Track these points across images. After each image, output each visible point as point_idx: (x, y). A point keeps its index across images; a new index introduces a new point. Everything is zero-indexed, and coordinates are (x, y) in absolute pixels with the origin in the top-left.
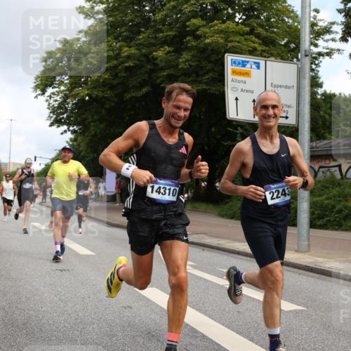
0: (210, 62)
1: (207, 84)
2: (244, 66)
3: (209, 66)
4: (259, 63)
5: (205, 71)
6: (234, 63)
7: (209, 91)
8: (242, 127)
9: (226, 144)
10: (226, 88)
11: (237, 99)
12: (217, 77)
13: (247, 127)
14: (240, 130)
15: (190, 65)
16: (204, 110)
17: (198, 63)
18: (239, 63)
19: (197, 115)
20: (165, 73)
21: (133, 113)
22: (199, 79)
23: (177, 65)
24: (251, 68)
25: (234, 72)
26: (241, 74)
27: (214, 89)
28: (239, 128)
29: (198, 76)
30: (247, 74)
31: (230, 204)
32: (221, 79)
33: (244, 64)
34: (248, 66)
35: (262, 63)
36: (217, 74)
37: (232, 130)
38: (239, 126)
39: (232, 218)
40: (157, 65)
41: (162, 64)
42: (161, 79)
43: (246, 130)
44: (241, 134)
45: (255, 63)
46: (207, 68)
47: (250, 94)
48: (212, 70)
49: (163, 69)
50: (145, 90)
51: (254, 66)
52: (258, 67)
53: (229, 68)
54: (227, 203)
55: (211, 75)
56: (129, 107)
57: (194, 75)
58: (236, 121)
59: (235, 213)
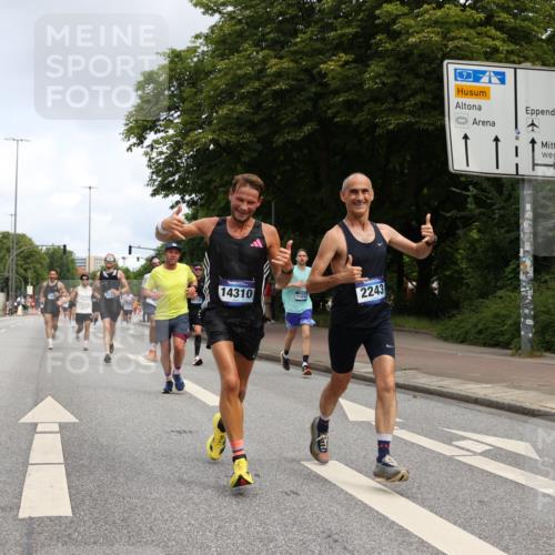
0: (418, 76)
1: (412, 113)
2: (477, 79)
3: (417, 83)
4: (503, 74)
5: (409, 92)
6: (459, 75)
7: (416, 127)
8: (475, 185)
9: (448, 215)
10: (447, 119)
11: (466, 137)
12: (429, 101)
13: (485, 185)
14: (473, 191)
15: (383, 83)
16: (409, 158)
17: (396, 79)
18: (469, 76)
19: (397, 167)
20: (341, 99)
21: (288, 168)
22: (400, 106)
23: (361, 84)
24: (490, 82)
25: (460, 91)
26: (472, 93)
27: (425, 122)
28: (471, 188)
29: (397, 101)
30: (483, 94)
31: (459, 317)
32: (437, 104)
33: (477, 76)
34: (485, 79)
35: (509, 73)
36: (430, 96)
37: (458, 191)
38: (471, 183)
39: (462, 342)
40: (326, 85)
41: (335, 84)
42: (334, 110)
43: (484, 190)
44: (475, 197)
45: (496, 73)
46: (413, 86)
47: (489, 128)
48: (423, 90)
49: (336, 92)
50: (307, 129)
51: (494, 79)
52: (503, 81)
53: (451, 84)
54: (454, 315)
55: (419, 98)
56: (282, 158)
57: (391, 100)
58: (466, 175)
59: (467, 333)
